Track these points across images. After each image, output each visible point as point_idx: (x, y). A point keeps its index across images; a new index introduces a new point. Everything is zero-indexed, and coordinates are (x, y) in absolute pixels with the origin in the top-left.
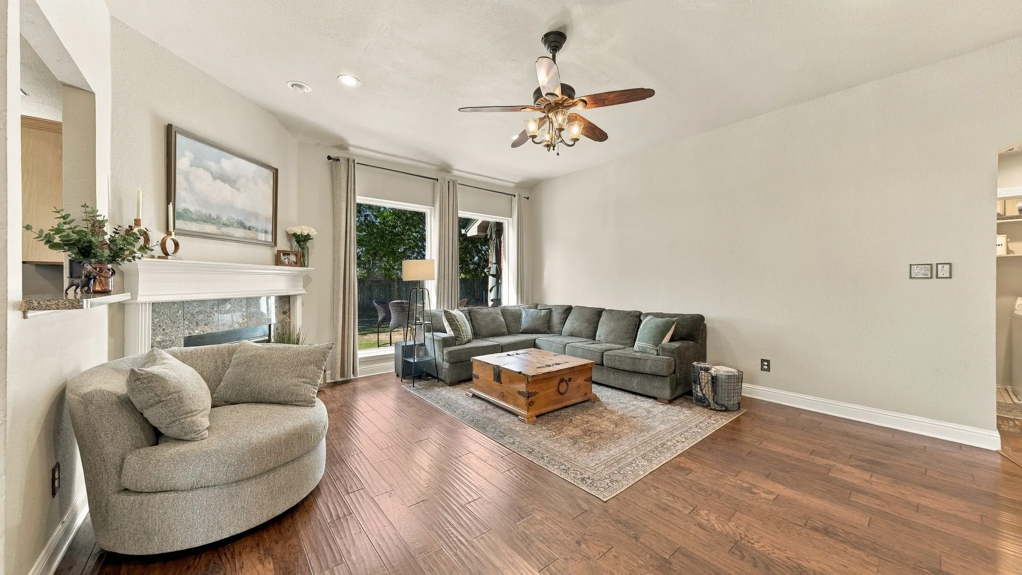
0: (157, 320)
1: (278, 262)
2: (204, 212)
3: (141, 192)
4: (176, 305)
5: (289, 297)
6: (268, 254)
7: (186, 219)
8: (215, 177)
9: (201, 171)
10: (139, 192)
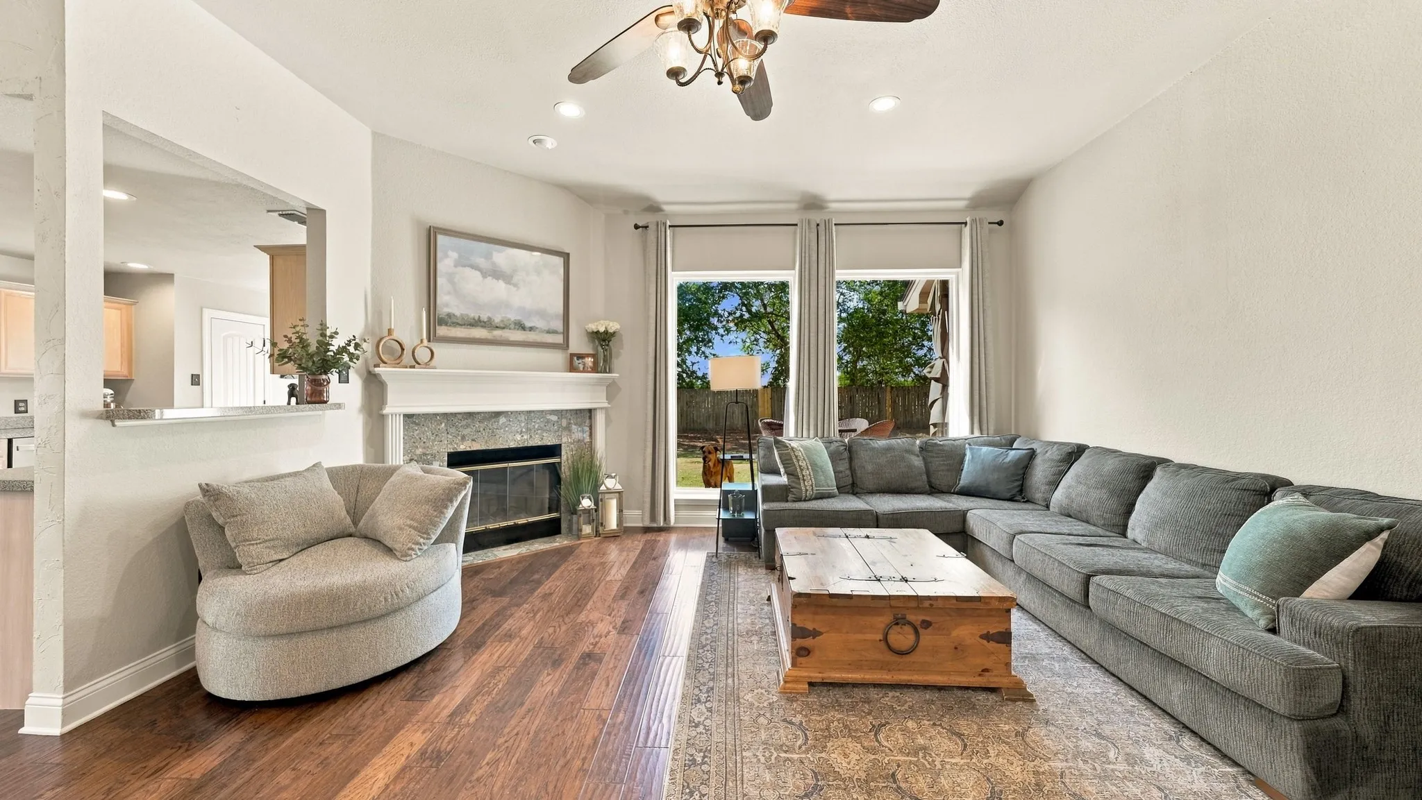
0: (418, 432)
1: (572, 368)
2: (472, 315)
3: (393, 301)
4: (438, 417)
5: (590, 411)
6: (559, 357)
7: (450, 325)
8: (485, 274)
9: (468, 271)
10: (391, 300)
